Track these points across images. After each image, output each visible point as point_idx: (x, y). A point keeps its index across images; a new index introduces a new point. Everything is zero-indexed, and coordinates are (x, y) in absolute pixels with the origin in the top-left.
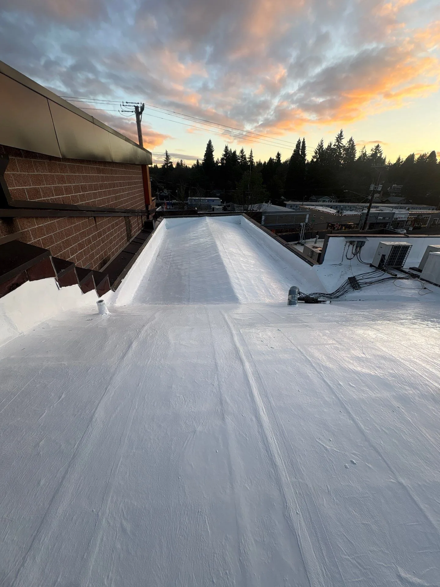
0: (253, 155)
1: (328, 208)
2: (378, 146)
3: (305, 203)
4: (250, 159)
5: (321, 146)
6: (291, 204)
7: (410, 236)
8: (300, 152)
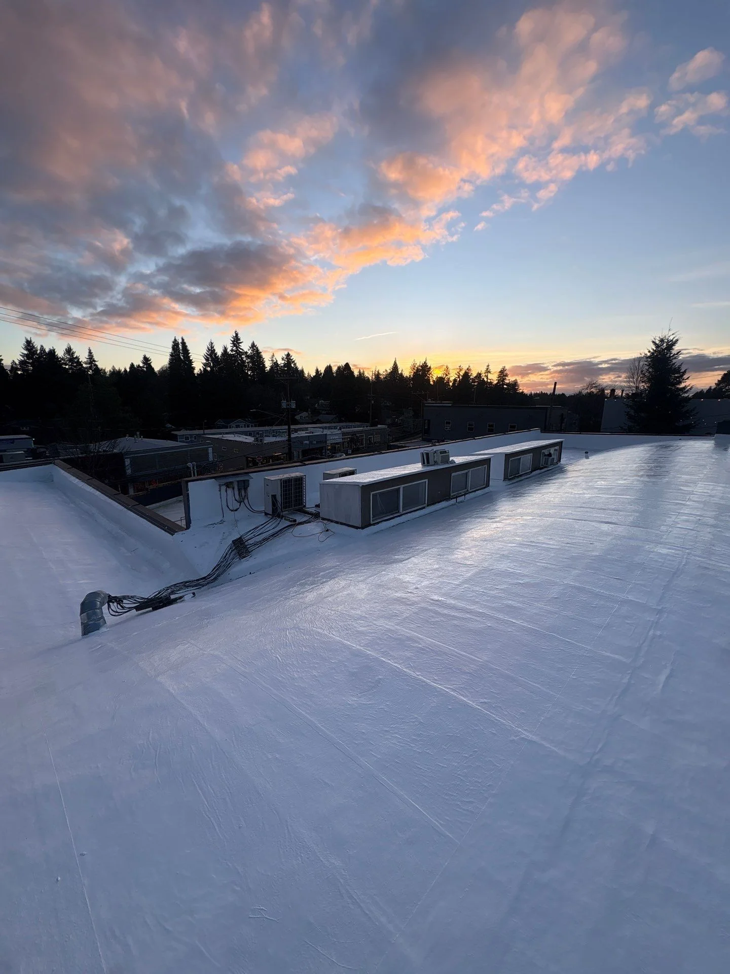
0: (95, 358)
1: (242, 436)
2: (288, 355)
3: (207, 431)
4: (89, 364)
5: (211, 351)
6: (186, 435)
7: (306, 463)
8: (182, 357)
